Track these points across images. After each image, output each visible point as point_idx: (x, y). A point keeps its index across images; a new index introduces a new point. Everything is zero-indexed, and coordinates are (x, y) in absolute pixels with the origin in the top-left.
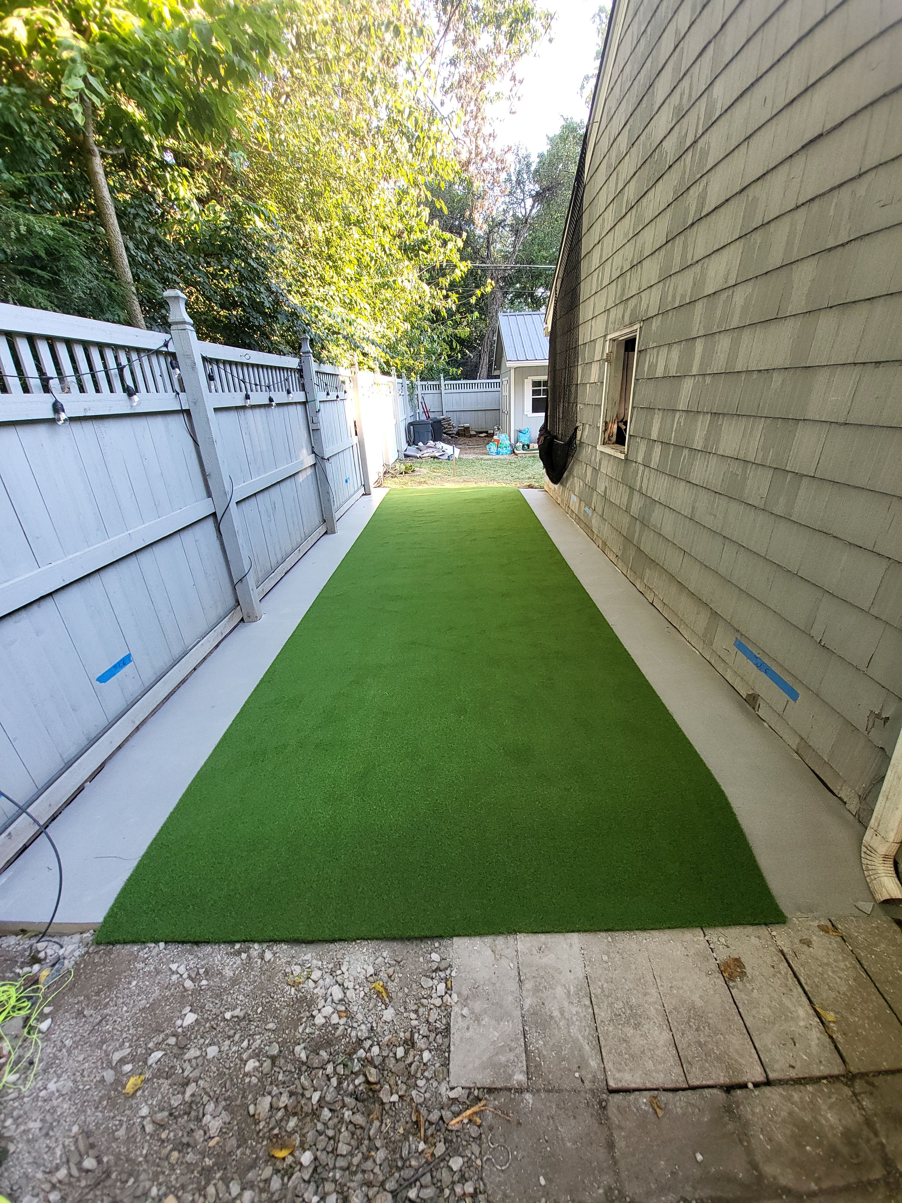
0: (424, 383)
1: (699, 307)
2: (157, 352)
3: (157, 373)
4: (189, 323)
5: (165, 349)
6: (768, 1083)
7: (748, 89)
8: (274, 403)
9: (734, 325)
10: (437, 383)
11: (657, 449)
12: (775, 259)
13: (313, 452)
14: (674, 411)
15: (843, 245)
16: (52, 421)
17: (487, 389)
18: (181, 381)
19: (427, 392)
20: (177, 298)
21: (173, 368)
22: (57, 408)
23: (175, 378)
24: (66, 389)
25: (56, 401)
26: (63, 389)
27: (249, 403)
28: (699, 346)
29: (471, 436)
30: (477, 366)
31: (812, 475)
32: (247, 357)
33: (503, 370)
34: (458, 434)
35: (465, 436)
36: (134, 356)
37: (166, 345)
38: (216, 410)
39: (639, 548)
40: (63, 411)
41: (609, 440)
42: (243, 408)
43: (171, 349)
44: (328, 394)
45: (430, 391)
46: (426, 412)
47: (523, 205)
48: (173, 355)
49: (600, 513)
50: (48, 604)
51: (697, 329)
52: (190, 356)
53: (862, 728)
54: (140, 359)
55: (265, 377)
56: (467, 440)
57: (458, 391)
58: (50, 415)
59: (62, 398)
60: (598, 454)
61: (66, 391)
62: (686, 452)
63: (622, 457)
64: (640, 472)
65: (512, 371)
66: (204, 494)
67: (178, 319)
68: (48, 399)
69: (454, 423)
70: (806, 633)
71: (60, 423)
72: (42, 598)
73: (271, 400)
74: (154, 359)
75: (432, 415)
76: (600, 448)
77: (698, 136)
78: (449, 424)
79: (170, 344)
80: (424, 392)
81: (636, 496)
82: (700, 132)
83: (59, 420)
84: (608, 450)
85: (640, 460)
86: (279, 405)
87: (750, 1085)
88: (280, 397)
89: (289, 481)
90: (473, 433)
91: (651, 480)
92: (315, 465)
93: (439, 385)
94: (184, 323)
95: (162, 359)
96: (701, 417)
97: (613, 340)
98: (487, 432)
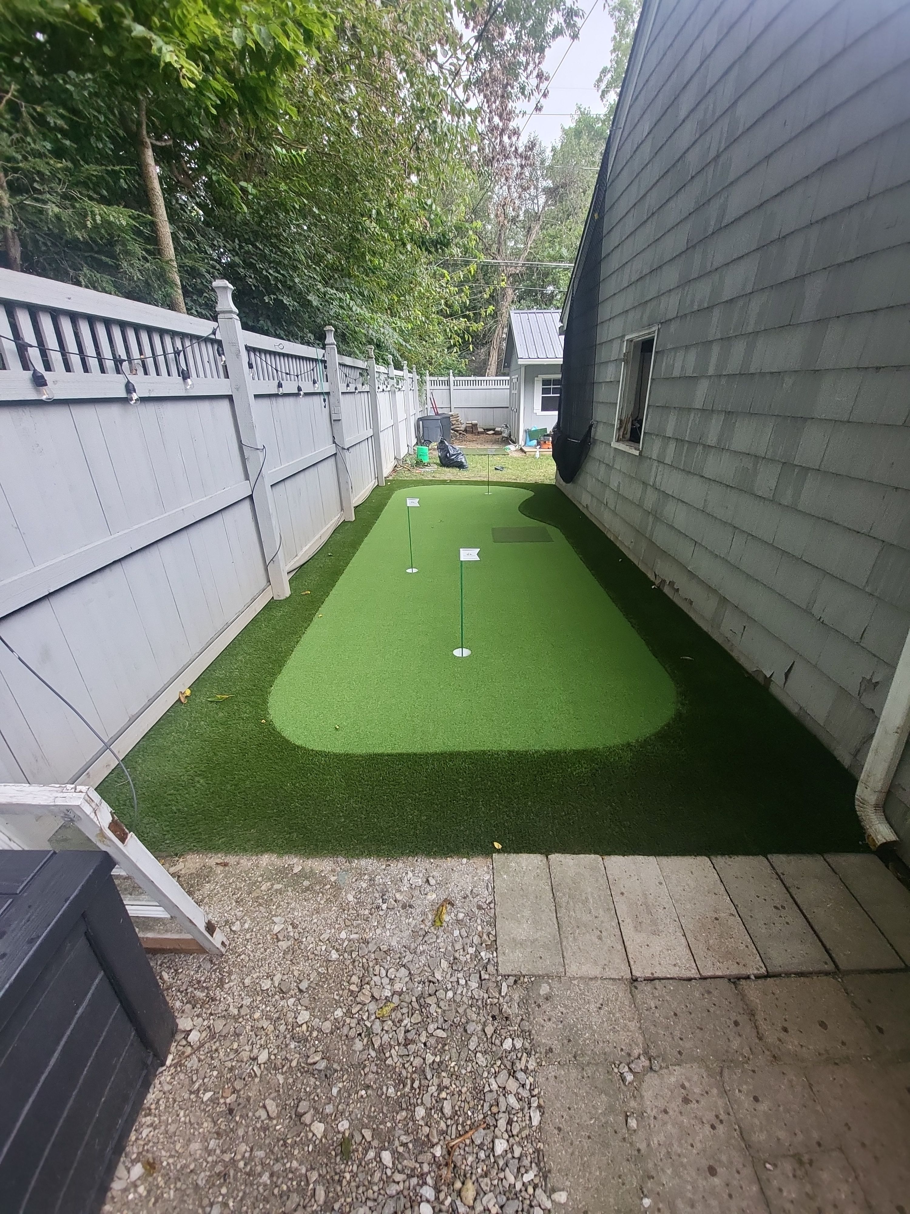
0: (432, 378)
1: (716, 313)
2: (206, 340)
3: (206, 360)
4: (235, 313)
5: (213, 337)
6: (768, 976)
7: (769, 111)
8: (302, 393)
9: (750, 329)
10: (446, 378)
11: (672, 446)
12: (790, 271)
13: (334, 442)
14: (690, 409)
15: (851, 261)
16: (124, 401)
17: (496, 387)
18: (225, 367)
19: (436, 387)
20: (226, 288)
21: (220, 355)
22: (129, 388)
23: (221, 364)
24: (133, 371)
25: (128, 382)
26: (131, 371)
27: (281, 391)
28: (716, 349)
29: (479, 433)
30: (485, 363)
31: (817, 468)
32: (281, 346)
33: (513, 367)
34: (466, 431)
35: (472, 433)
36: (187, 343)
37: (214, 333)
38: (256, 396)
39: (650, 541)
40: (135, 391)
41: (623, 437)
42: (276, 395)
43: (218, 337)
44: (348, 386)
45: (438, 387)
46: (434, 408)
47: (536, 201)
48: (219, 343)
49: (613, 508)
50: (117, 568)
51: (714, 332)
52: (235, 344)
53: (855, 693)
54: (192, 345)
55: (294, 366)
56: (475, 437)
57: (467, 387)
58: (124, 395)
59: (132, 379)
60: (612, 451)
61: (134, 372)
62: (700, 448)
63: (637, 453)
64: (654, 469)
65: (523, 369)
66: (242, 476)
67: (226, 308)
68: (121, 380)
69: (461, 419)
70: (807, 612)
71: (132, 402)
72: (115, 562)
73: (299, 389)
74: (203, 346)
75: (440, 411)
76: (614, 444)
77: (721, 150)
78: (457, 421)
79: (218, 332)
80: (433, 387)
81: (649, 490)
82: (723, 146)
83: (132, 400)
84: (622, 447)
85: (654, 457)
86: (306, 394)
87: (752, 977)
88: (308, 387)
89: (311, 470)
90: (480, 430)
91: (665, 476)
92: (335, 454)
93: (449, 381)
94: (231, 312)
95: (209, 346)
96: (715, 416)
97: (630, 341)
98: (494, 430)
